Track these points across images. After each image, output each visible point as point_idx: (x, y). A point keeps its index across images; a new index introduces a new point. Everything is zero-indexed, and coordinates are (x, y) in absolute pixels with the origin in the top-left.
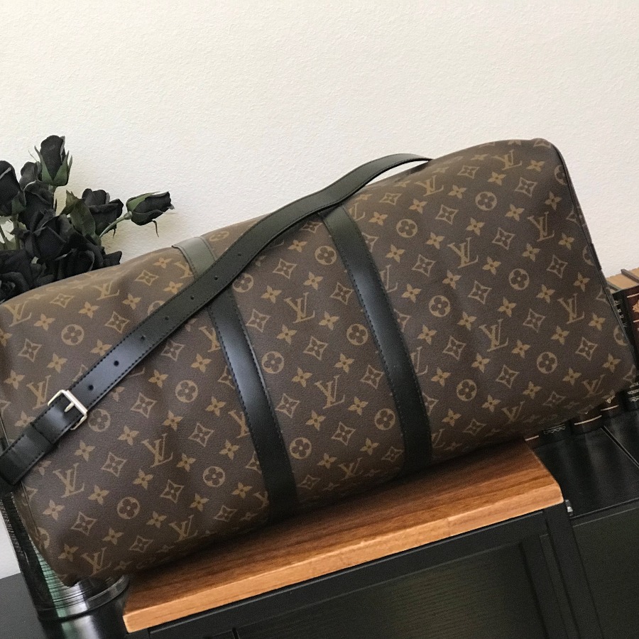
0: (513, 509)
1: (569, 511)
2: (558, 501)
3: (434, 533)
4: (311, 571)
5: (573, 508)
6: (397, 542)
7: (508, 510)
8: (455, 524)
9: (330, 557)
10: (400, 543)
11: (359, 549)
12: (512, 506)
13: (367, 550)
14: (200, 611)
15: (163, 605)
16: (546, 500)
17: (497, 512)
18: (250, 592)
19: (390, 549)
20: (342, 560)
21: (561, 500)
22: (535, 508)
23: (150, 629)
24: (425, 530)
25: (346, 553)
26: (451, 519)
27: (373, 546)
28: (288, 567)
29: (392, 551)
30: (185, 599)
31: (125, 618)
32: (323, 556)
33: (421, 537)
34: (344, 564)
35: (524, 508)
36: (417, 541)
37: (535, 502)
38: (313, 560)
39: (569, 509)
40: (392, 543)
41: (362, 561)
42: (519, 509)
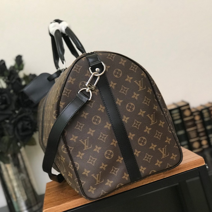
2: (203, 164)
8: (166, 173)
12: (187, 166)
16: (199, 164)
35: (191, 167)
37: (195, 164)
39: (207, 167)
42: (189, 167)
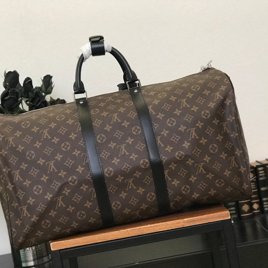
0: (210, 218)
1: (232, 223)
2: (228, 217)
3: (178, 225)
4: (127, 234)
5: (234, 221)
6: (162, 227)
7: (208, 219)
8: (187, 222)
9: (136, 229)
10: (164, 227)
11: (148, 227)
13: (150, 228)
14: (81, 245)
15: (67, 241)
16: (224, 217)
17: (203, 219)
18: (102, 240)
19: (160, 229)
20: (140, 231)
21: (230, 218)
22: (218, 220)
23: (60, 250)
24: (174, 223)
25: (142, 228)
26: (185, 220)
27: (153, 227)
28: (118, 231)
29: (160, 230)
30: (76, 239)
31: (51, 244)
32: (133, 229)
33: (172, 226)
34: (141, 233)
35: (215, 219)
36: (171, 227)
37: (219, 217)
38: (129, 229)
40: (161, 227)
41: (148, 232)
42: (212, 219)
